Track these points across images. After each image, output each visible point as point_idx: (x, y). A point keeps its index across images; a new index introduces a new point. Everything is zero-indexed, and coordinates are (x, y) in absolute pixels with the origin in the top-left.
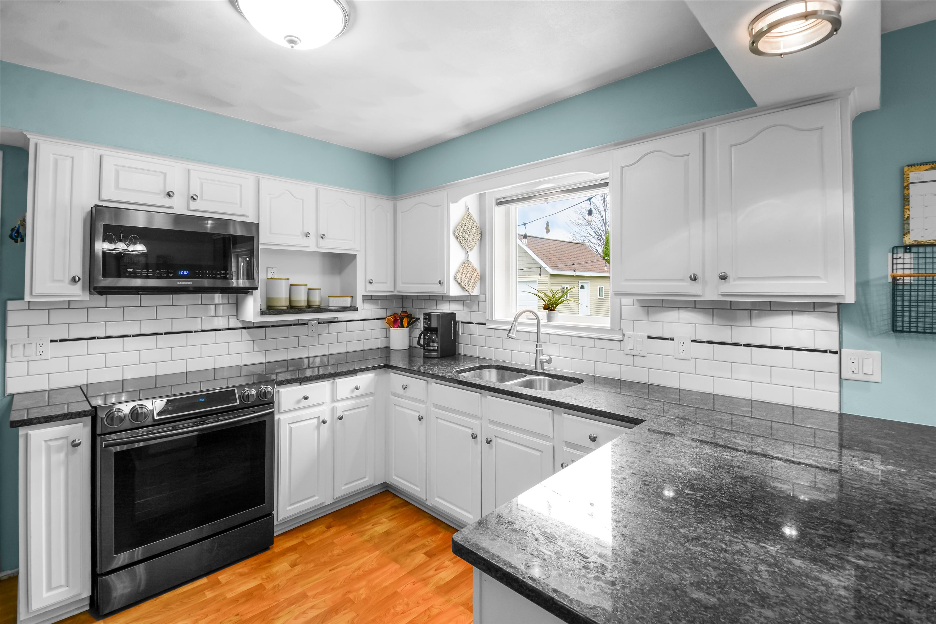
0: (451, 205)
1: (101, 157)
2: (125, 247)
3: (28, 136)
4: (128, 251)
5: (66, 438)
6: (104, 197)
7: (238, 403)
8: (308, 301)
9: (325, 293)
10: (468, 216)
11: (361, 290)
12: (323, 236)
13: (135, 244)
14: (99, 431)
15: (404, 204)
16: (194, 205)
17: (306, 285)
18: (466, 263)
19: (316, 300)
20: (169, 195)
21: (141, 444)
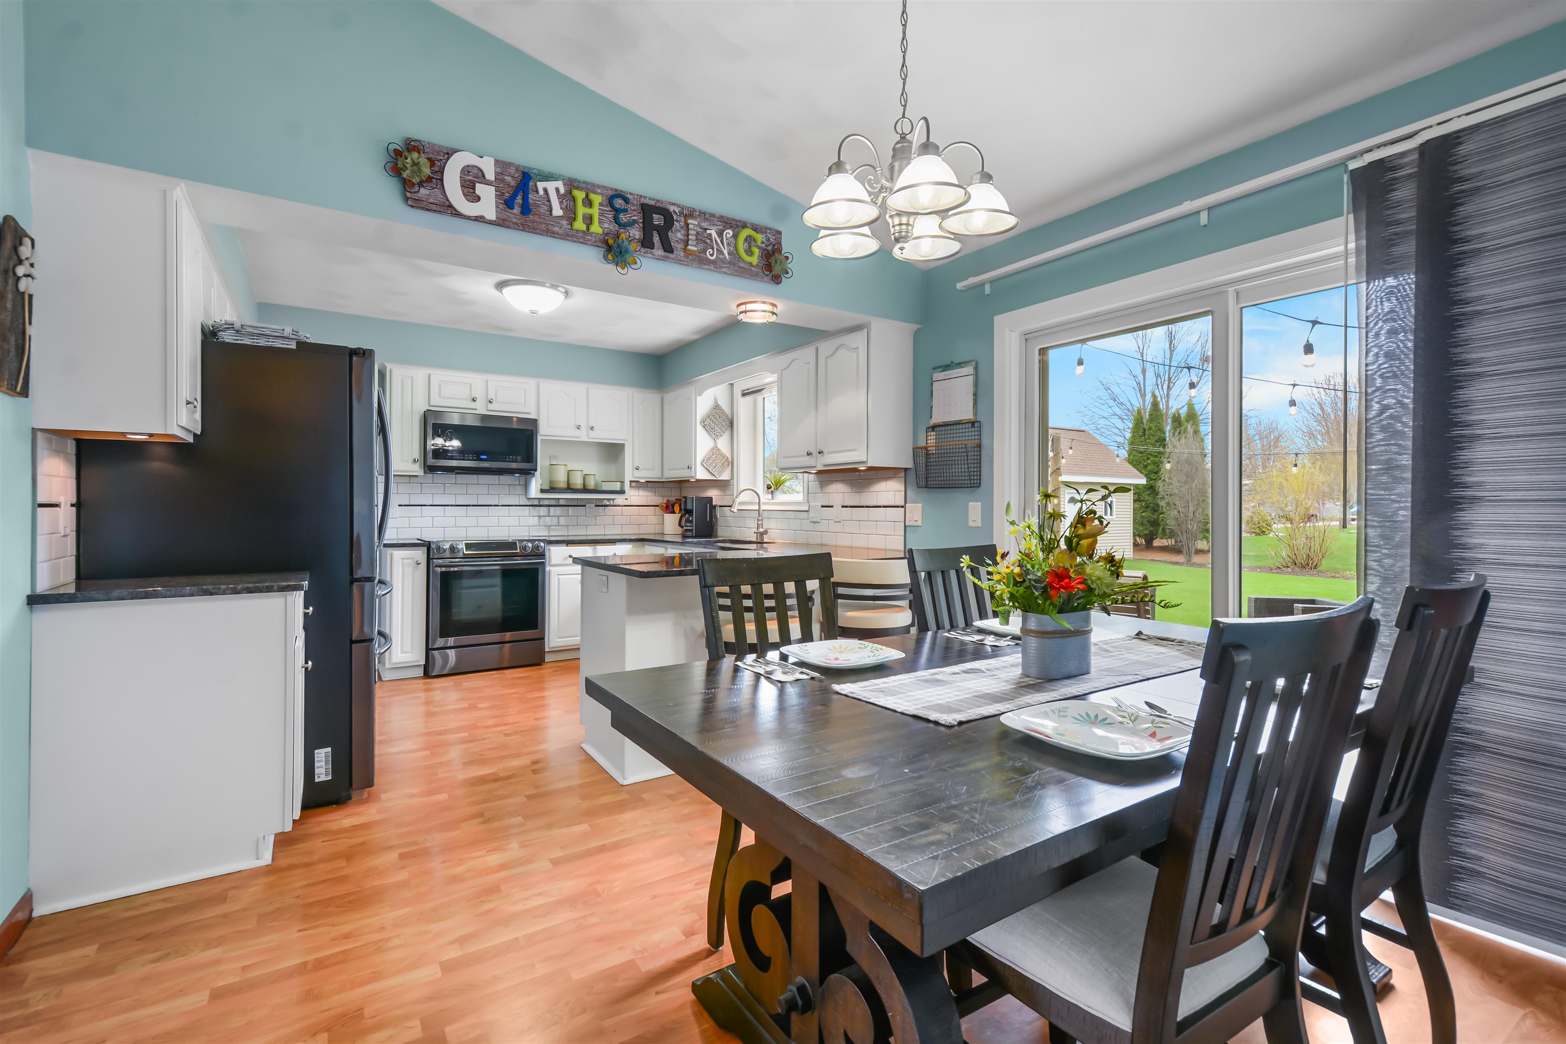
0: (698, 397)
1: (429, 375)
2: (443, 443)
3: (386, 365)
4: (446, 446)
5: (412, 559)
6: (432, 403)
7: (518, 551)
8: (584, 484)
9: (599, 478)
10: (717, 407)
11: (629, 476)
12: (592, 428)
13: (451, 440)
14: (431, 557)
15: (669, 397)
16: (491, 407)
17: (582, 471)
18: (715, 451)
19: (591, 484)
20: (474, 400)
21: (456, 569)
